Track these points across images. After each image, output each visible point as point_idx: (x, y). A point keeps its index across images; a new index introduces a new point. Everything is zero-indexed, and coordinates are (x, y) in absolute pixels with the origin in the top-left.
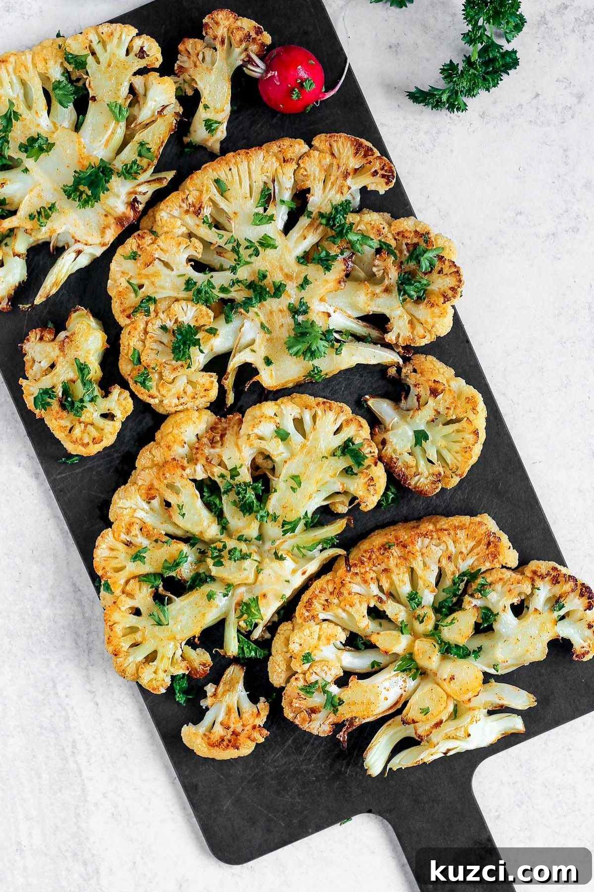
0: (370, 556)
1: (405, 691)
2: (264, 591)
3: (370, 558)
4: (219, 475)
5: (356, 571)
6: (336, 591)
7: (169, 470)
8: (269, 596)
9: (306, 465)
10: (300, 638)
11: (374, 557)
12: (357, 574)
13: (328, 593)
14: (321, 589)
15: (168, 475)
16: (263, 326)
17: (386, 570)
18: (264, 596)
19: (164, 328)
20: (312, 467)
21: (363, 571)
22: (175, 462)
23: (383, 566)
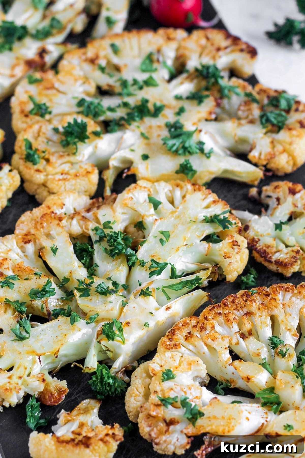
0: (233, 300)
1: (266, 421)
2: (128, 320)
3: (233, 302)
4: (93, 228)
5: (219, 312)
6: (199, 325)
7: (47, 220)
8: (132, 324)
9: (175, 226)
10: (161, 360)
11: (237, 301)
12: (220, 314)
13: (190, 327)
14: (184, 323)
15: (45, 224)
16: (142, 134)
17: (249, 314)
18: (128, 323)
19: (56, 130)
20: (180, 227)
21: (226, 312)
22: (53, 215)
23: (245, 310)
